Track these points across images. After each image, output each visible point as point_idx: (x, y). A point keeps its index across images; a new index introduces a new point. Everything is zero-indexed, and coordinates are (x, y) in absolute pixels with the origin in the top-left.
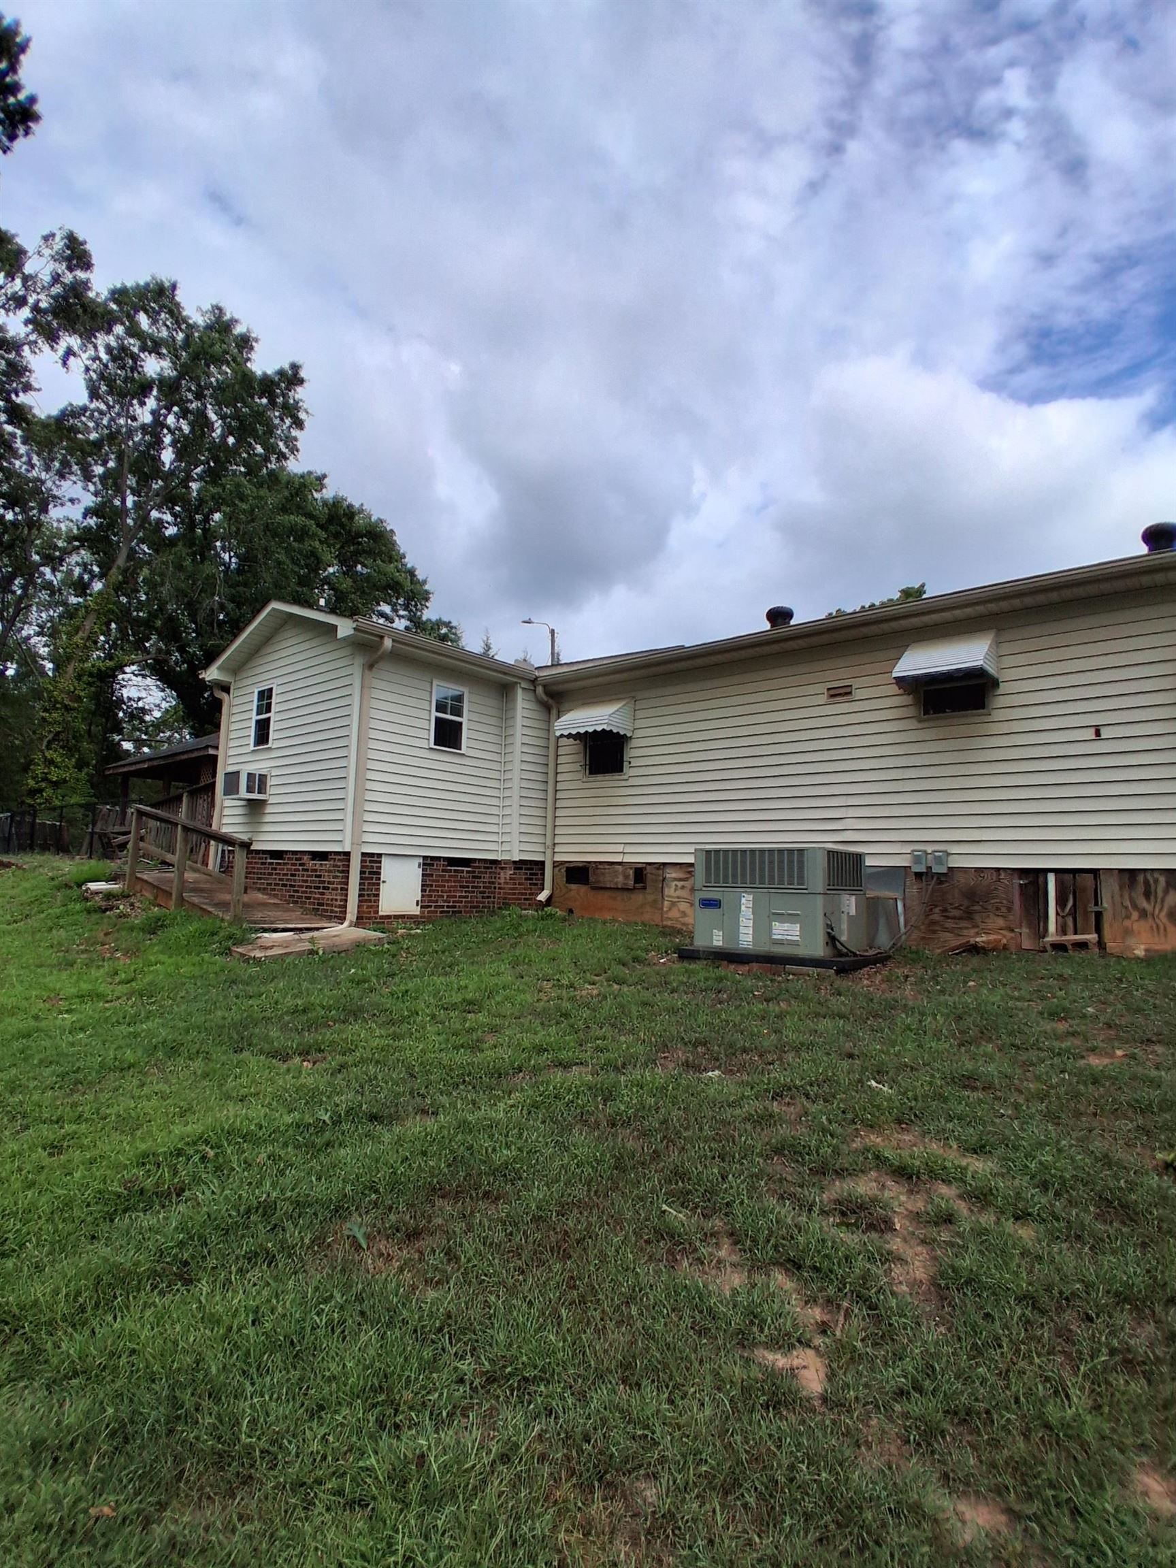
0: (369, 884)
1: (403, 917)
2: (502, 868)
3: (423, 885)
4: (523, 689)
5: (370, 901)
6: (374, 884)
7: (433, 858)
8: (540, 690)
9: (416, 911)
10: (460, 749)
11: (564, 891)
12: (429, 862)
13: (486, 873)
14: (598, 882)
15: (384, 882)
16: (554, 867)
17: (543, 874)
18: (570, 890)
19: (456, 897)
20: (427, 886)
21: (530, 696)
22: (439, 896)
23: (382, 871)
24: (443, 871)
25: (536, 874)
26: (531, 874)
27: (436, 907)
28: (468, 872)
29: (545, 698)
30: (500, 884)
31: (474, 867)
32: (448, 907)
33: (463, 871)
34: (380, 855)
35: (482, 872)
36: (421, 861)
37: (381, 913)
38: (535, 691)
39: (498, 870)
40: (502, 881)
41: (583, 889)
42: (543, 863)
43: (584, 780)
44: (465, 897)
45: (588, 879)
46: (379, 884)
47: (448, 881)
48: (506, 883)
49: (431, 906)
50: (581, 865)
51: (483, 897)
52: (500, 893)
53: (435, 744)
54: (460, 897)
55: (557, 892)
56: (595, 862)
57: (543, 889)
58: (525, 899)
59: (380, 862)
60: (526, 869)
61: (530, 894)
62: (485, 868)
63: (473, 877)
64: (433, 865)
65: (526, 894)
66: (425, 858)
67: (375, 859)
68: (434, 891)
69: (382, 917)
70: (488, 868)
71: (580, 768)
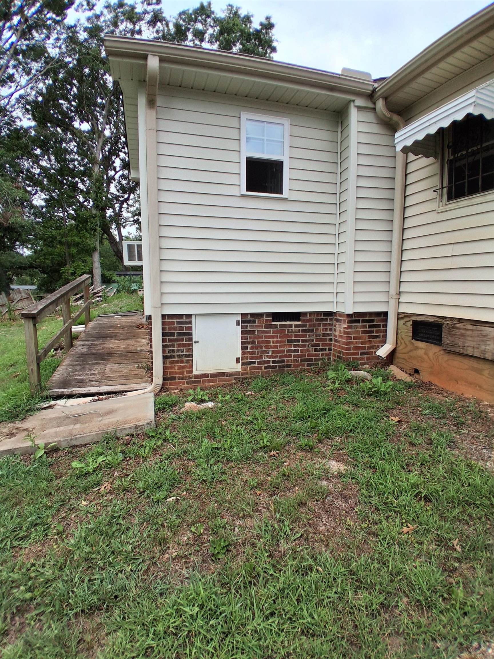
0: (179, 345)
1: (222, 374)
2: (338, 320)
3: (243, 343)
4: (359, 108)
5: (182, 362)
6: (184, 345)
7: (253, 315)
8: (380, 104)
9: (238, 368)
10: (281, 193)
11: (410, 347)
12: (249, 318)
13: (319, 325)
14: (455, 345)
15: (196, 342)
16: (398, 319)
17: (386, 326)
18: (417, 348)
19: (283, 351)
20: (249, 343)
21: (369, 117)
22: (263, 352)
23: (194, 331)
24: (266, 327)
25: (379, 326)
26: (370, 326)
27: (259, 363)
28: (296, 326)
29: (387, 114)
30: (335, 336)
31: (304, 321)
32: (274, 362)
33: (291, 326)
34: (190, 316)
35: (314, 325)
36: (240, 318)
37: (195, 373)
38: (374, 109)
39: (334, 322)
40: (337, 334)
41: (434, 350)
42: (386, 314)
43: (441, 209)
44: (295, 351)
45: (440, 340)
46: (191, 345)
47: (273, 337)
48: (341, 336)
49: (254, 363)
50: (431, 320)
51: (316, 350)
52: (335, 346)
53: (247, 190)
54: (288, 351)
55: (400, 348)
56: (452, 319)
57: (385, 342)
58: (362, 354)
59: (190, 322)
60: (364, 321)
61: (369, 348)
62: (317, 320)
63: (303, 331)
64: (254, 321)
65: (364, 348)
66: (243, 315)
67: (184, 319)
68: (257, 347)
69: (197, 376)
70: (322, 320)
71: (434, 195)
